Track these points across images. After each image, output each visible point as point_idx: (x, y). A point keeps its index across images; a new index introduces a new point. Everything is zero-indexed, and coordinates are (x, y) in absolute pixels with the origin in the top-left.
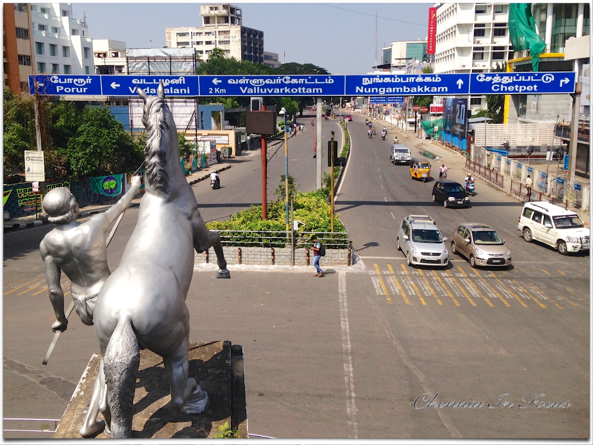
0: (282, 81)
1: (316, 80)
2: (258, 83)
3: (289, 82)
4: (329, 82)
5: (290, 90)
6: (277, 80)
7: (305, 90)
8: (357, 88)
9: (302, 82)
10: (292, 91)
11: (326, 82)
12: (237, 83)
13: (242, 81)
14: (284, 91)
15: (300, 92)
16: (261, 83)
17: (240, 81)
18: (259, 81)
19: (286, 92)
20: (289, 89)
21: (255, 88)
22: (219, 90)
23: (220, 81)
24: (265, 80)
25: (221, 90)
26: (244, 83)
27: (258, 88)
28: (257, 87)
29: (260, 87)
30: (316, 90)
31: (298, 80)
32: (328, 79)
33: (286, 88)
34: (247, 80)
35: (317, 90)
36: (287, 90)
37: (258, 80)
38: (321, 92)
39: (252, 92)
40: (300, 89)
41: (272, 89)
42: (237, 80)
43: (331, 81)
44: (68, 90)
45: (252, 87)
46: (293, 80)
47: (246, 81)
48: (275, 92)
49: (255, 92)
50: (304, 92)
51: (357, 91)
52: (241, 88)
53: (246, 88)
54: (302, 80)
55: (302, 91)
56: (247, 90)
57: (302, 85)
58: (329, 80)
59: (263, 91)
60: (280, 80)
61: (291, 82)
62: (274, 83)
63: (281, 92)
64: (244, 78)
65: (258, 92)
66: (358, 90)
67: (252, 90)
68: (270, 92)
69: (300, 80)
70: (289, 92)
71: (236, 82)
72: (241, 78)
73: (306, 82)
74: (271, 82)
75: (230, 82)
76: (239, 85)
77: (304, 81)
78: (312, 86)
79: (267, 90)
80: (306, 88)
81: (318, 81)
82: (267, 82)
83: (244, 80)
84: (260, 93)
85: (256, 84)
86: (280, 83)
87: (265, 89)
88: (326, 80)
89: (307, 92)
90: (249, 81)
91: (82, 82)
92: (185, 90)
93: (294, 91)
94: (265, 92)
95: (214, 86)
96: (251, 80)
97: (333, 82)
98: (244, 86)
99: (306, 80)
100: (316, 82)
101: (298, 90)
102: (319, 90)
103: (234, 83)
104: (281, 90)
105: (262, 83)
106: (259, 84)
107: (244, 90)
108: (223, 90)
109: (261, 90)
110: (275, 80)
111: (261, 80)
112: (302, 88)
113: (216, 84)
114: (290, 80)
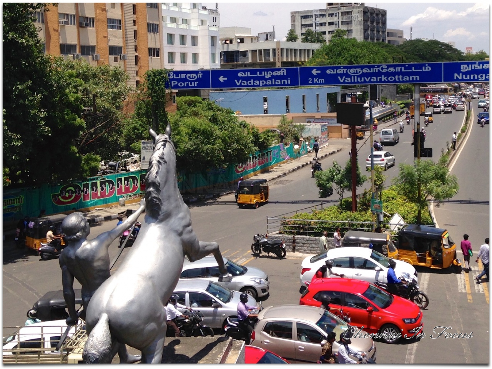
0: (379, 70)
1: (413, 68)
2: (355, 72)
3: (386, 70)
4: (427, 70)
5: (387, 79)
6: (374, 69)
7: (402, 78)
8: (456, 75)
9: (399, 71)
10: (389, 79)
11: (424, 70)
12: (335, 73)
13: (339, 71)
14: (381, 79)
15: (397, 80)
16: (358, 72)
17: (338, 71)
18: (357, 70)
19: (383, 80)
20: (386, 77)
21: (353, 77)
22: (318, 80)
23: (319, 72)
24: (362, 70)
25: (320, 80)
26: (342, 72)
27: (356, 77)
28: (354, 76)
29: (358, 76)
30: (413, 78)
31: (395, 69)
32: (425, 67)
34: (345, 70)
35: (415, 77)
36: (384, 79)
37: (355, 70)
38: (418, 79)
39: (350, 81)
40: (397, 77)
41: (369, 78)
42: (335, 70)
43: (428, 69)
44: (181, 84)
45: (350, 76)
46: (390, 69)
47: (343, 71)
48: (372, 80)
49: (353, 81)
50: (401, 80)
51: (455, 78)
52: (339, 78)
53: (344, 77)
54: (399, 68)
55: (399, 79)
56: (345, 80)
57: (398, 74)
58: (427, 68)
59: (361, 80)
60: (377, 69)
61: (388, 70)
62: (372, 71)
63: (378, 80)
64: (342, 68)
65: (356, 81)
66: (457, 77)
67: (349, 79)
68: (367, 80)
69: (397, 68)
70: (386, 80)
71: (334, 72)
72: (339, 68)
73: (403, 70)
74: (369, 71)
75: (328, 72)
76: (337, 75)
77: (401, 69)
78: (409, 74)
79: (364, 79)
80: (403, 76)
81: (415, 69)
82: (364, 71)
83: (342, 70)
84: (358, 82)
85: (354, 73)
86: (377, 71)
88: (424, 68)
89: (404, 79)
90: (347, 71)
91: (193, 77)
92: (286, 81)
93: (391, 79)
95: (313, 77)
96: (349, 70)
97: (430, 69)
98: (341, 75)
99: (403, 68)
100: (413, 70)
101: (395, 78)
102: (416, 78)
103: (332, 72)
104: (379, 78)
105: (360, 72)
106: (357, 73)
107: (342, 79)
108: (322, 80)
109: (359, 78)
110: (372, 69)
111: (359, 70)
112: (399, 76)
113: (315, 74)
114: (387, 69)
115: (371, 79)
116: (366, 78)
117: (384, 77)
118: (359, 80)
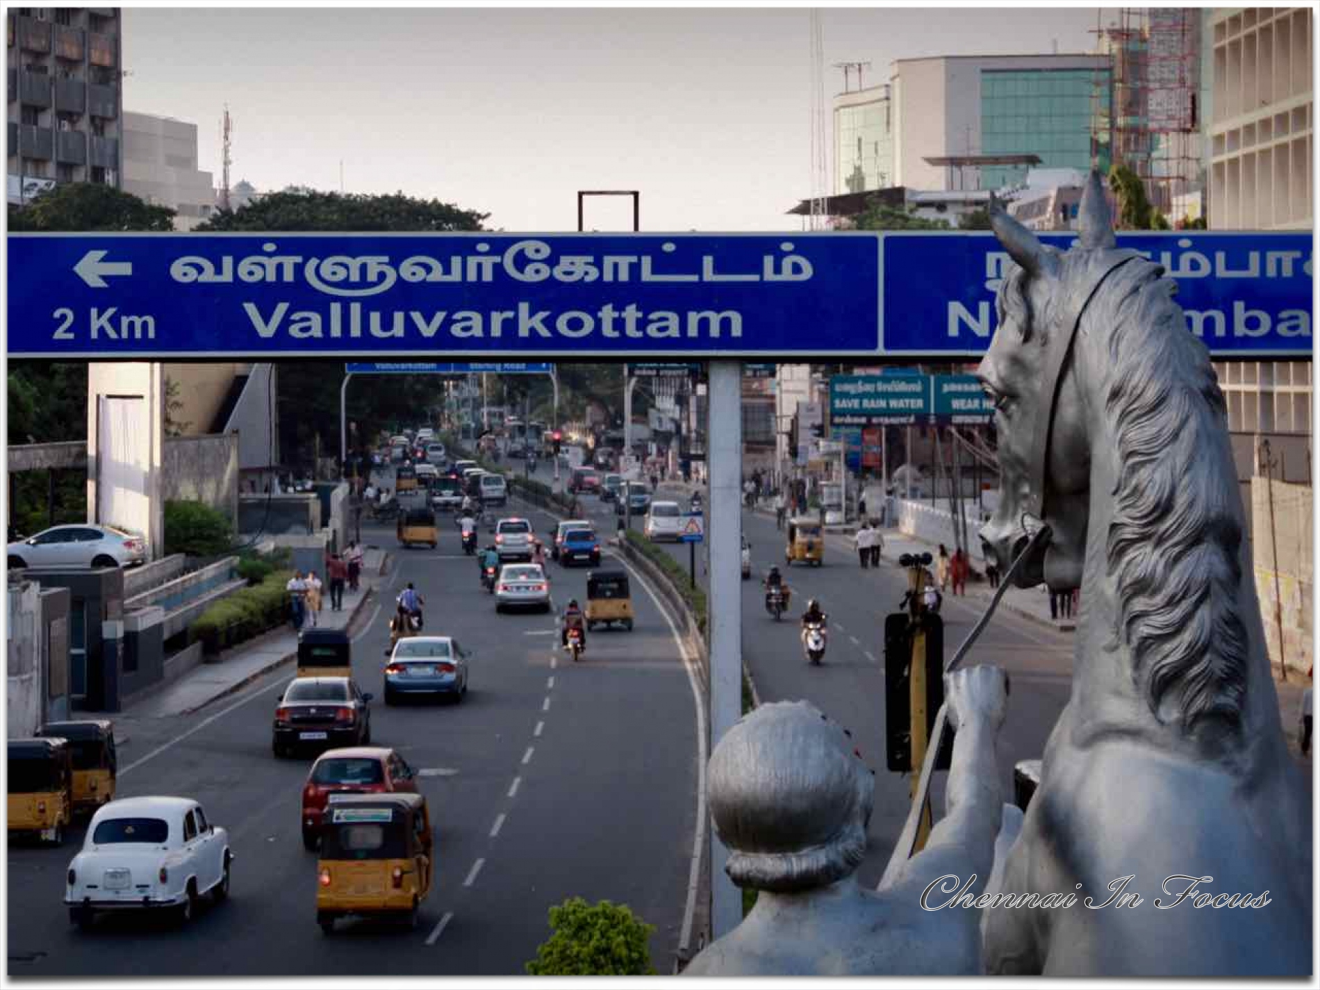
0: (498, 268)
1: (708, 261)
2: (355, 277)
3: (545, 272)
4: (787, 275)
5: (550, 323)
6: (472, 261)
7: (642, 324)
8: (956, 310)
9: (624, 276)
10: (562, 325)
11: (769, 275)
12: (227, 277)
13: (251, 270)
14: (510, 326)
15: (608, 331)
16: (372, 277)
17: (245, 266)
18: (363, 268)
19: (523, 332)
20: (542, 315)
21: (336, 309)
22: (115, 322)
23: (125, 269)
24: (395, 264)
25: (125, 321)
26: (271, 277)
27: (356, 309)
28: (346, 303)
29: (368, 305)
30: (704, 324)
31: (599, 264)
32: (779, 256)
33: (524, 307)
34: (289, 262)
35: (714, 318)
36: (529, 321)
37: (355, 263)
38: (736, 331)
39: (317, 332)
40: (607, 313)
41: (440, 317)
42: (227, 261)
43: (797, 269)
45: (320, 303)
46: (565, 260)
47: (280, 268)
48: (456, 330)
49: (336, 331)
50: (632, 331)
51: (953, 331)
52: (251, 309)
53: (282, 308)
54: (624, 262)
55: (619, 324)
56: (286, 322)
57: (618, 294)
58: (787, 263)
59: (387, 324)
60: (488, 262)
61: (558, 273)
62: (456, 276)
63: (496, 331)
64: (269, 247)
65: (356, 332)
66: (962, 325)
67: (316, 319)
68: (428, 331)
69: (608, 261)
70: (544, 332)
71: (219, 271)
72: (254, 247)
73: (647, 275)
74: (437, 275)
75: (181, 271)
76: (239, 290)
77: (635, 269)
78: (681, 299)
79: (409, 323)
80: (646, 308)
81: (718, 269)
82: (410, 270)
83: (271, 263)
84: (367, 340)
85: (346, 284)
86: (488, 276)
87: (399, 317)
88: (768, 261)
89: (652, 330)
90: (299, 269)
93: (575, 324)
94: (398, 330)
95: (84, 298)
96: (313, 262)
97: (807, 272)
98: (266, 295)
99: (647, 262)
100: (709, 275)
101: (598, 322)
102: (726, 324)
103: (209, 276)
104: (497, 319)
105: (382, 276)
106: (364, 283)
107: (266, 319)
108: (138, 321)
109: (375, 318)
110: (456, 261)
111: (375, 264)
112: (619, 307)
113: (95, 282)
114: (552, 261)
115: (448, 322)
116: (417, 316)
117: (532, 313)
118: (376, 330)
